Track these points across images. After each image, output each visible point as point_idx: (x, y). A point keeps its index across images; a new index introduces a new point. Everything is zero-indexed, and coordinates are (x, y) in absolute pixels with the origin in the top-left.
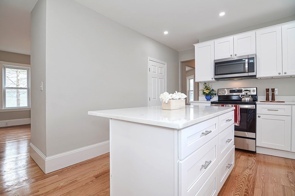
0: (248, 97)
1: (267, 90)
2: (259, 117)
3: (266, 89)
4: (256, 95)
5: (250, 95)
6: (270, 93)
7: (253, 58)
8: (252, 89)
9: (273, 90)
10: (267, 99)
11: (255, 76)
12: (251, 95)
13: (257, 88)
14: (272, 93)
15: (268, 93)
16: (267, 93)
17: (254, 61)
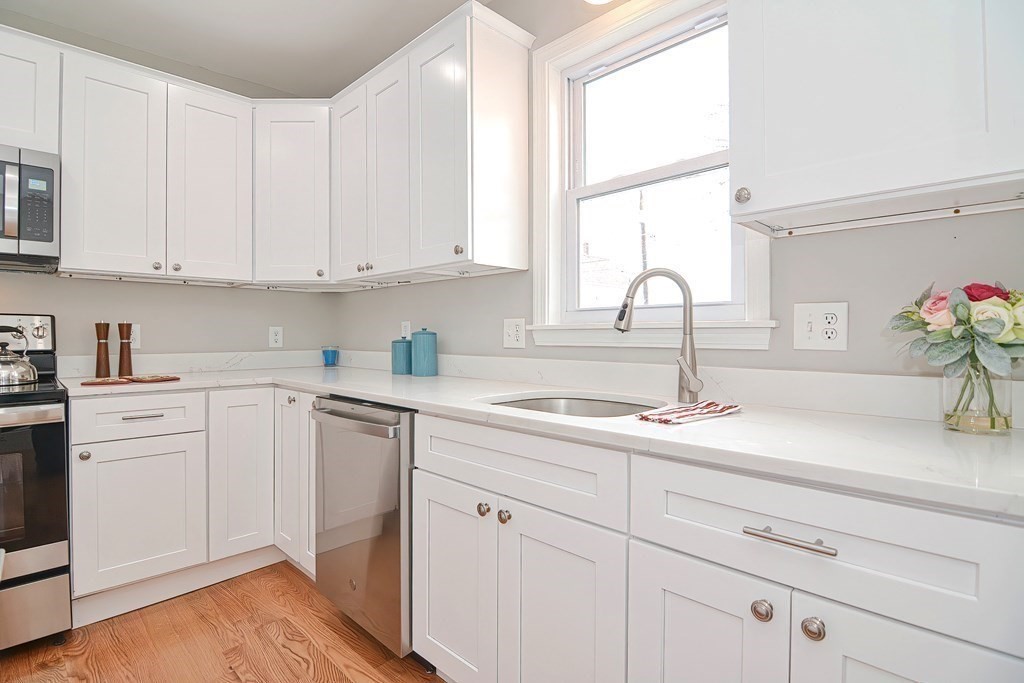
0: (13, 362)
1: (102, 330)
2: (84, 457)
3: (97, 325)
4: (51, 353)
5: (20, 353)
6: (114, 342)
7: (46, 174)
8: (29, 324)
9: (125, 330)
10: (102, 369)
11: (54, 260)
12: (29, 353)
13: (53, 318)
14: (120, 341)
15: (106, 344)
16: (99, 344)
17: (50, 185)
